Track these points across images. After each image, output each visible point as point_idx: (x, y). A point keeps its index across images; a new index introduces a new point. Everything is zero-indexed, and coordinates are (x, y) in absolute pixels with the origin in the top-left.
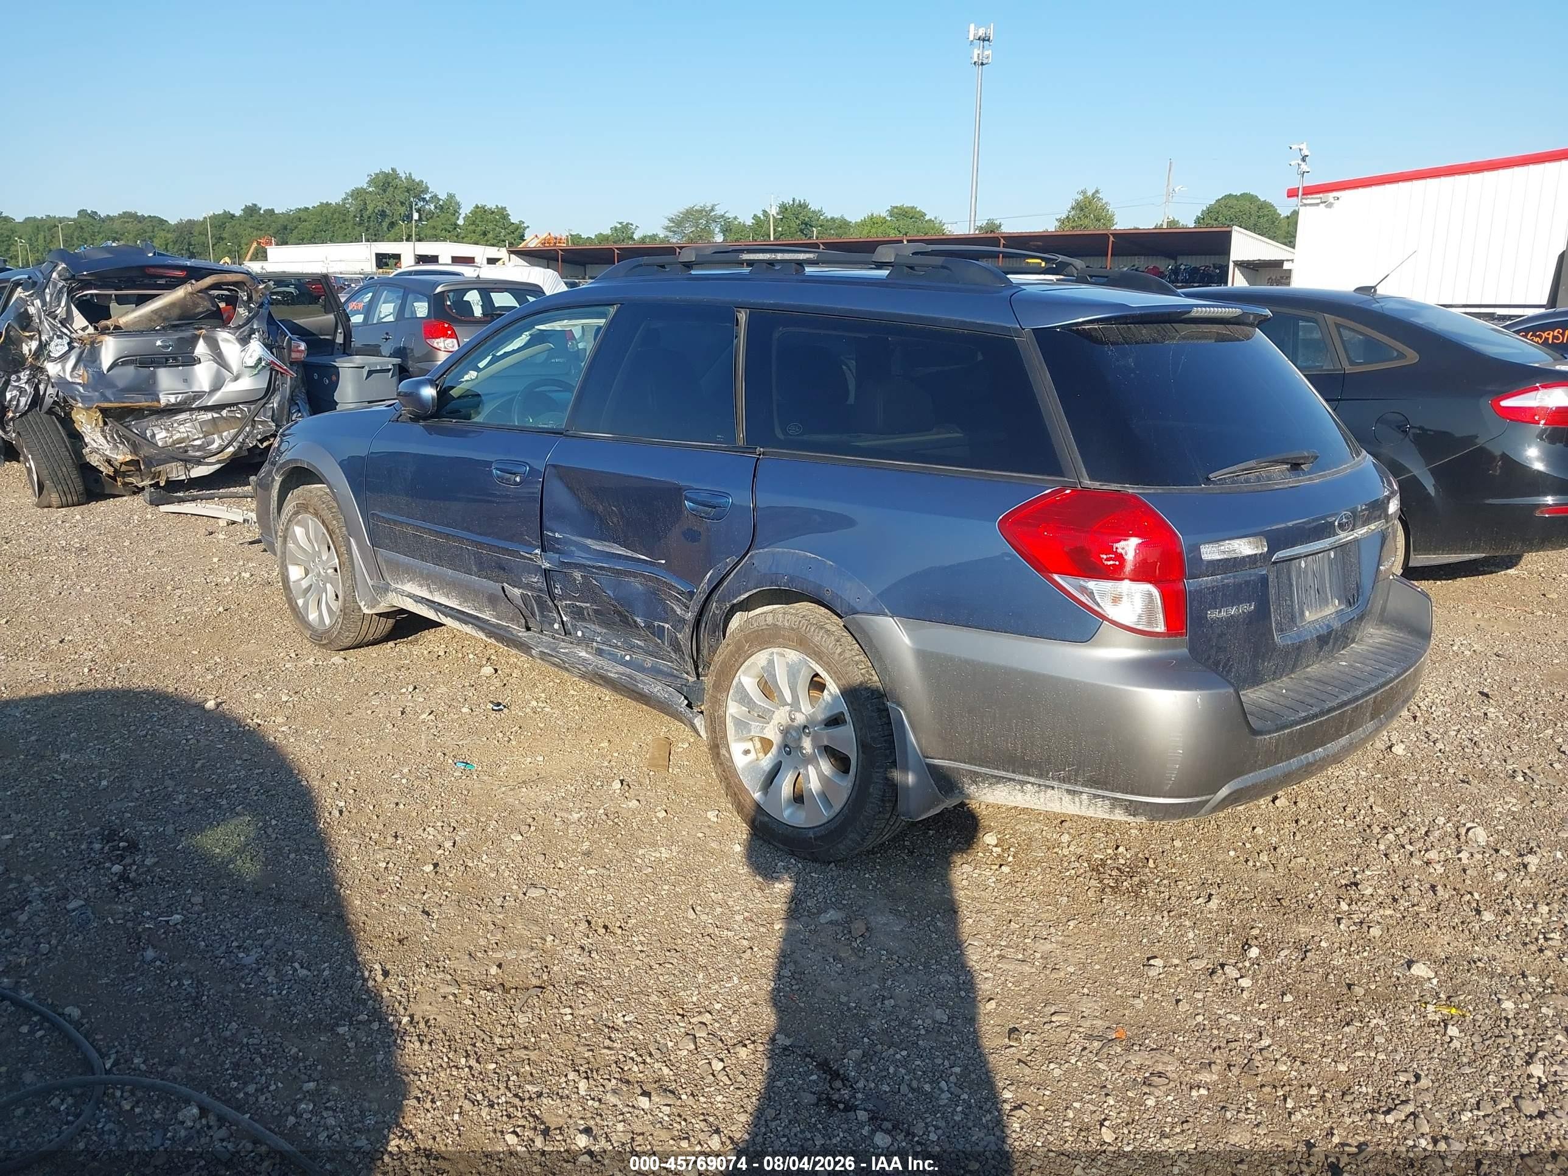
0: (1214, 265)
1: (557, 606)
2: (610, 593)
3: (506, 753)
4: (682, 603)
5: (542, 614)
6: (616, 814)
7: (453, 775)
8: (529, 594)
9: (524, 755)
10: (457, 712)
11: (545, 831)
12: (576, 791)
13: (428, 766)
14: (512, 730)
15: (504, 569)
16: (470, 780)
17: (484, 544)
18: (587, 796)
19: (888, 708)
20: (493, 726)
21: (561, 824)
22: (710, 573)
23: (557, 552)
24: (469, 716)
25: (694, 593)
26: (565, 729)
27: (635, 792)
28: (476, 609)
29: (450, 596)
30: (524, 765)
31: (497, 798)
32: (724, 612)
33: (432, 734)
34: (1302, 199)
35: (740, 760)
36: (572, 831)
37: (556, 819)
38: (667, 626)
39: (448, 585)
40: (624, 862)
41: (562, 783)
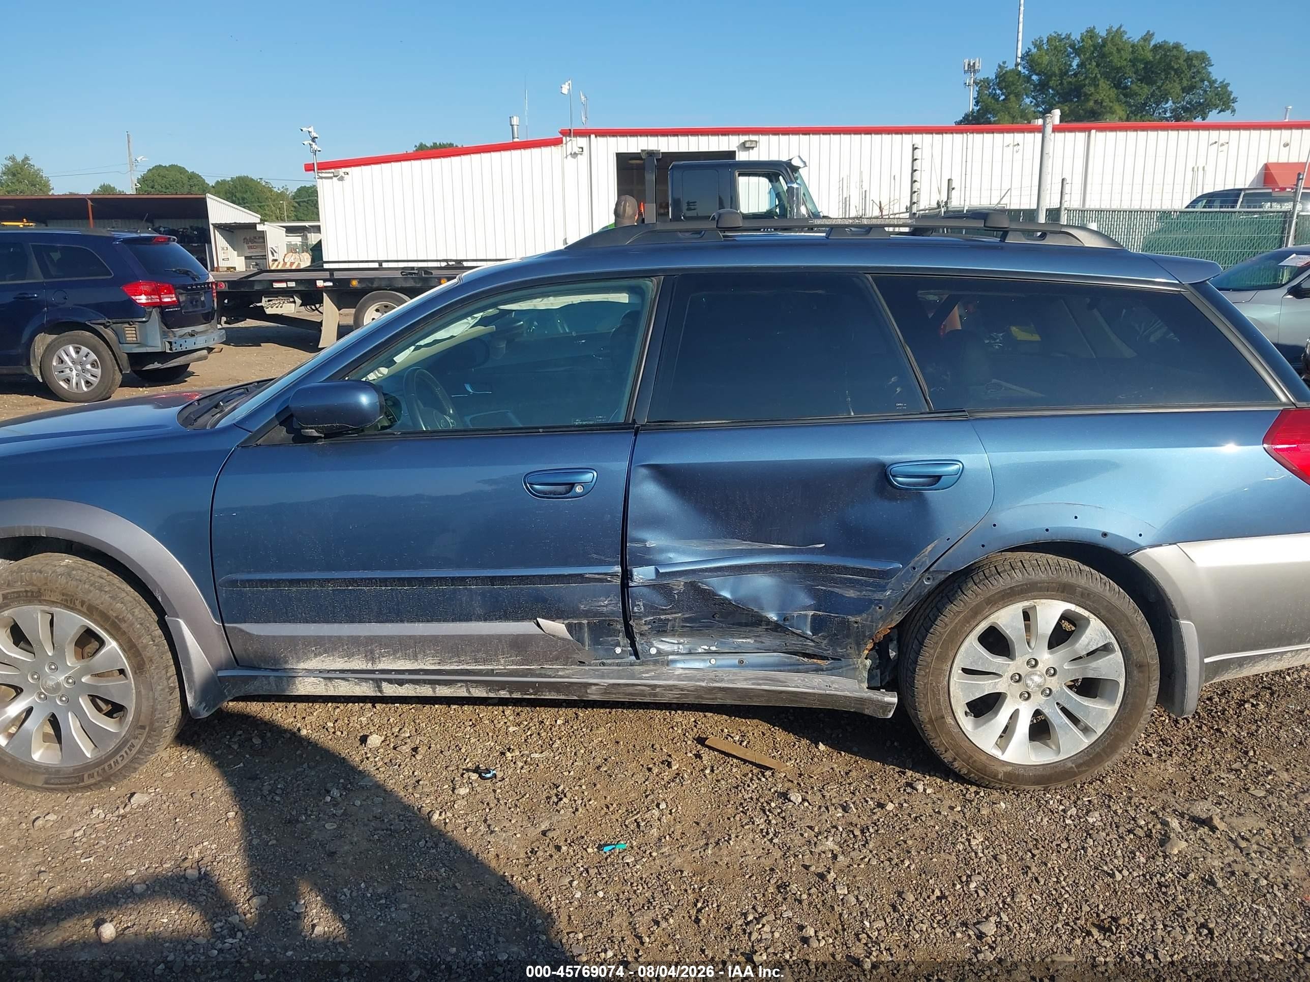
0: (191, 227)
1: (632, 626)
2: (726, 594)
3: (613, 817)
4: (867, 584)
5: (595, 641)
6: (856, 825)
7: (628, 864)
8: (583, 622)
9: (635, 810)
10: (455, 797)
11: (846, 871)
12: (774, 822)
13: (582, 866)
14: (555, 791)
15: (544, 600)
16: (654, 860)
17: (510, 576)
18: (795, 822)
19: (1178, 625)
20: (528, 795)
21: (841, 858)
22: (933, 545)
23: (648, 563)
24: (478, 796)
25: (899, 570)
26: (598, 768)
27: (817, 799)
28: (476, 661)
29: (420, 656)
30: (662, 820)
31: (727, 864)
32: (937, 582)
33: (492, 832)
34: (318, 173)
35: (967, 723)
36: (867, 860)
37: (823, 855)
38: (812, 613)
39: (420, 643)
40: (972, 862)
41: (740, 820)
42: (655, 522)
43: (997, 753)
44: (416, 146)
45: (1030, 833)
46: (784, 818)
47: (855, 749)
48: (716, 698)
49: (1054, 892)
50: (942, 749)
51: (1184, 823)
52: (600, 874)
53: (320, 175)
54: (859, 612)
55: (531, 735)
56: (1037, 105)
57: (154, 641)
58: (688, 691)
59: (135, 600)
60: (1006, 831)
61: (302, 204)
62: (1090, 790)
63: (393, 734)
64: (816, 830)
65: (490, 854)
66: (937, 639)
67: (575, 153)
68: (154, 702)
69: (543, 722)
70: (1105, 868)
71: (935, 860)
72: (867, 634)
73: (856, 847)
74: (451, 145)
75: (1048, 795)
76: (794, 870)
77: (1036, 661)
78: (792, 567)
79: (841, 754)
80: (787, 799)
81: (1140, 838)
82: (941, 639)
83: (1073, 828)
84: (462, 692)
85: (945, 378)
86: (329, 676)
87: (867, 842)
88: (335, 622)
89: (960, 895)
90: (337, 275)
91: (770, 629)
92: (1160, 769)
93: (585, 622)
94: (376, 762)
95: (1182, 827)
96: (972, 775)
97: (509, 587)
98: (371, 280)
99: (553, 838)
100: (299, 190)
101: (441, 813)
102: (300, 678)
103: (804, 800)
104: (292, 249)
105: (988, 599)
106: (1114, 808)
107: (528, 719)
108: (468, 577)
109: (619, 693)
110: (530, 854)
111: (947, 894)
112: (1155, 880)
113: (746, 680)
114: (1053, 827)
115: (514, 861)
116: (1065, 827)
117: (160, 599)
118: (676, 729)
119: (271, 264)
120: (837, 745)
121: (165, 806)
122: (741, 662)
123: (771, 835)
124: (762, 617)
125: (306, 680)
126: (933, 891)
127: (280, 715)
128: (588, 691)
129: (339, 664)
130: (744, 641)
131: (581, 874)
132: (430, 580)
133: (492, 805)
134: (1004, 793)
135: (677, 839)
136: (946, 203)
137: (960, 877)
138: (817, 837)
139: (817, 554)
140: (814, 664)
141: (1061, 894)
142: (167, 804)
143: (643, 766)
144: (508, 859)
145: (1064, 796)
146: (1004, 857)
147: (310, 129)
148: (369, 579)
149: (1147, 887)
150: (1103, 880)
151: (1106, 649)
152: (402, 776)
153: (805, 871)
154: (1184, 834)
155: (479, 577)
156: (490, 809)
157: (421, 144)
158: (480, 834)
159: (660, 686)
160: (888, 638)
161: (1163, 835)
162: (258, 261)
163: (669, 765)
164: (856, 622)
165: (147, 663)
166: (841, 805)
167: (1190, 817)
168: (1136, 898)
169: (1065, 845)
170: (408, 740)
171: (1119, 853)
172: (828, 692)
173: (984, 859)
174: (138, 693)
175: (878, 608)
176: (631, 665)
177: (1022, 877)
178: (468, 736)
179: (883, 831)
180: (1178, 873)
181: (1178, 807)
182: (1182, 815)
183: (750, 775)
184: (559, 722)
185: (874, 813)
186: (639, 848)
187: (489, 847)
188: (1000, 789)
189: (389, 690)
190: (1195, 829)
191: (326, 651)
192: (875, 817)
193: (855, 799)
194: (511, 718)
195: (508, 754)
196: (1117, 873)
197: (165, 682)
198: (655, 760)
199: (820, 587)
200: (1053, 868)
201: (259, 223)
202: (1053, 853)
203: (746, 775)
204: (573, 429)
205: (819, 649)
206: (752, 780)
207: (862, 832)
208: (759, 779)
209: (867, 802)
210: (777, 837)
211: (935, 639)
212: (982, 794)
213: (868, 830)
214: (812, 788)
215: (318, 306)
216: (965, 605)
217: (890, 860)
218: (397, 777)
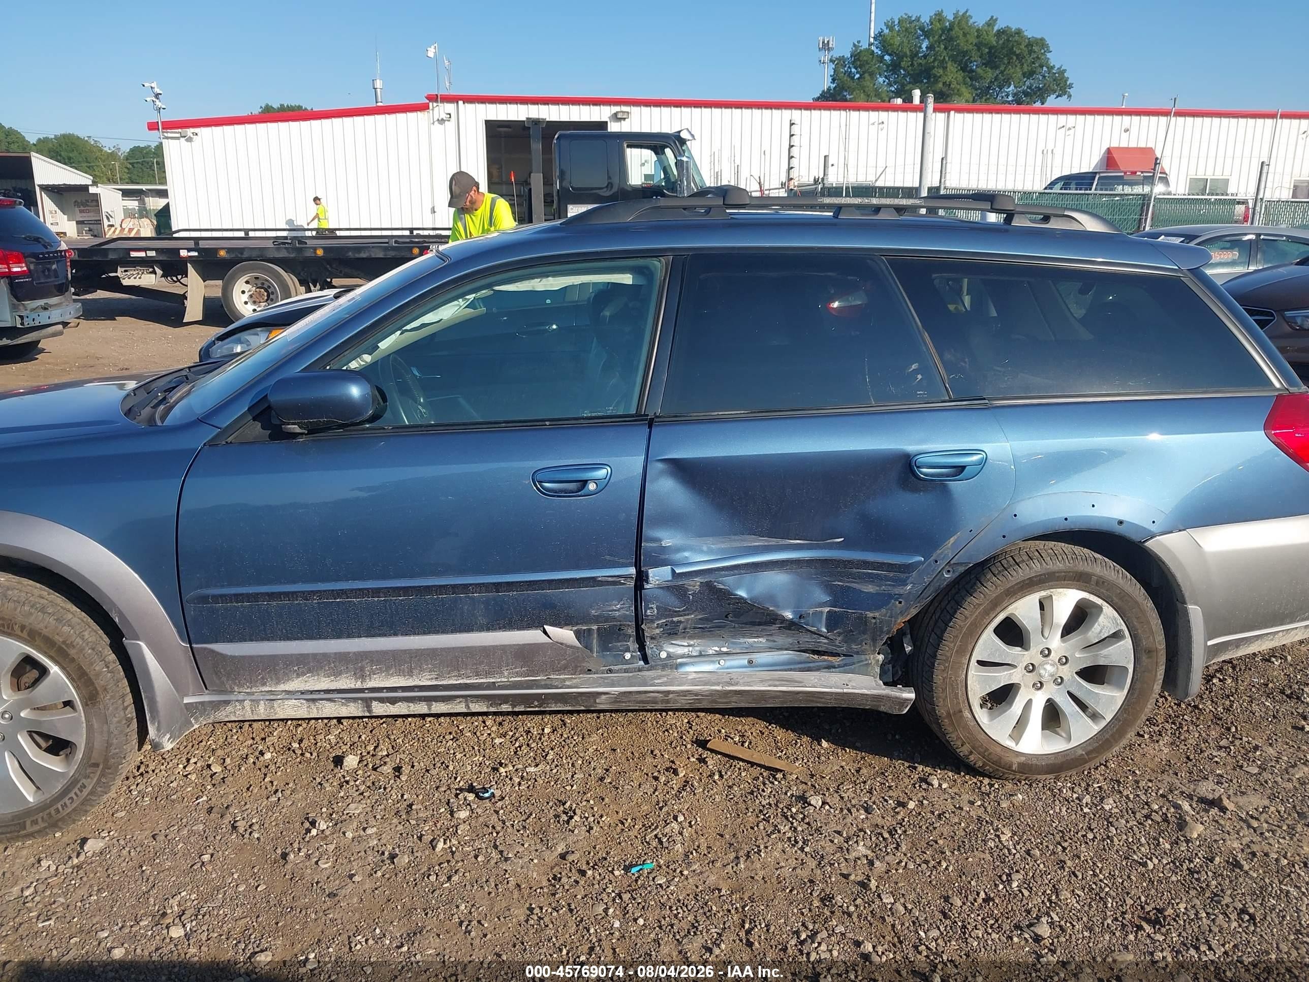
0: (14, 188)
1: (643, 630)
2: (742, 593)
3: (630, 833)
4: (887, 578)
5: (604, 647)
6: (883, 827)
7: (661, 885)
8: (593, 628)
9: (652, 824)
10: (455, 822)
11: (886, 878)
12: (800, 829)
13: (613, 891)
14: (562, 808)
15: (553, 606)
16: (687, 878)
17: (517, 582)
18: (821, 827)
19: (1186, 610)
20: (534, 815)
21: (877, 864)
22: (955, 537)
23: (664, 563)
24: (481, 819)
25: (920, 563)
26: (602, 779)
27: (834, 800)
28: (477, 675)
29: (415, 672)
30: (684, 834)
31: (763, 878)
32: (957, 574)
33: (506, 859)
34: (163, 132)
35: (982, 716)
36: (903, 864)
37: (859, 862)
38: (827, 609)
39: (416, 657)
40: (1007, 860)
41: (765, 829)
42: (672, 520)
43: (1010, 744)
44: (261, 107)
45: (1054, 825)
46: (808, 824)
47: (858, 744)
48: (730, 702)
49: (1094, 887)
50: (959, 743)
51: (1195, 805)
52: (635, 899)
53: (166, 134)
54: (878, 608)
55: (520, 747)
56: (890, 85)
57: (108, 667)
58: (702, 695)
59: (83, 621)
60: (1030, 823)
61: (135, 165)
62: (1098, 776)
63: (368, 753)
64: (845, 835)
65: (510, 885)
66: (957, 632)
67: (442, 120)
68: (109, 736)
69: (529, 732)
70: (1135, 857)
71: (970, 859)
72: (885, 629)
73: (889, 850)
74: (300, 107)
75: (1059, 784)
76: (833, 879)
77: (1048, 649)
78: (810, 562)
79: (846, 751)
80: (807, 803)
81: (1158, 823)
82: (961, 633)
83: (1093, 816)
84: (461, 708)
85: (963, 364)
86: (312, 697)
87: (898, 845)
88: (320, 638)
89: (1005, 896)
90: (202, 244)
91: (784, 627)
92: (1155, 750)
93: (595, 627)
94: (357, 786)
95: (1194, 809)
96: (988, 767)
97: (515, 593)
98: (241, 250)
99: (573, 861)
100: (132, 150)
101: (445, 840)
102: (280, 701)
103: (824, 803)
104: (129, 214)
105: (1008, 590)
106: (1125, 793)
107: (513, 729)
108: (471, 585)
109: (629, 701)
110: (553, 881)
111: (992, 895)
112: (1185, 867)
113: (762, 681)
114: (1074, 817)
115: (538, 891)
116: (1085, 817)
117: (117, 620)
118: (671, 732)
119: (106, 230)
120: (841, 741)
121: (125, 852)
122: (750, 662)
123: (801, 843)
124: (777, 615)
125: (286, 703)
126: (978, 894)
127: (235, 737)
128: (598, 701)
129: (325, 683)
130: (756, 640)
131: (614, 900)
132: (428, 589)
133: (499, 828)
134: (1017, 784)
135: (705, 855)
136: (823, 179)
137: (1000, 877)
138: (847, 842)
139: (835, 549)
140: (825, 661)
141: (1101, 887)
142: (128, 849)
143: (647, 775)
144: (531, 888)
145: (1074, 784)
146: (1037, 852)
147: (153, 85)
148: (360, 590)
149: (1179, 874)
150: (1137, 870)
151: (1116, 636)
152: (390, 801)
153: (845, 880)
154: (1198, 816)
155: (483, 584)
156: (498, 833)
157: (267, 106)
158: (493, 862)
159: (673, 692)
160: (901, 633)
161: (1178, 819)
162: (91, 226)
163: (675, 772)
164: (874, 618)
165: (100, 693)
166: (862, 806)
167: (1199, 798)
168: (1172, 886)
169: (1090, 836)
170: (388, 760)
171: (1143, 840)
172: (845, 691)
173: (1018, 856)
174: (90, 728)
175: (897, 602)
176: (640, 670)
177: (1059, 872)
178: (452, 752)
179: (911, 832)
180: (1204, 857)
181: (1184, 789)
182: (1190, 797)
183: (761, 779)
184: (547, 731)
185: (898, 813)
186: (668, 867)
187: (507, 876)
188: (1013, 780)
189: (379, 709)
190: (1207, 811)
191: (309, 671)
192: (899, 817)
193: (873, 798)
194: (494, 729)
195: (502, 770)
196: (1149, 862)
197: (122, 713)
198: (659, 767)
199: (836, 583)
200: (1087, 861)
201: (91, 185)
202: (1081, 845)
203: (757, 779)
204: (582, 421)
205: (832, 646)
206: (764, 784)
207: (890, 833)
208: (773, 783)
209: (886, 801)
210: (807, 845)
211: (955, 632)
212: (996, 786)
213: (896, 831)
214: (828, 789)
215: (179, 277)
216: (985, 597)
217: (926, 862)
218: (385, 801)
